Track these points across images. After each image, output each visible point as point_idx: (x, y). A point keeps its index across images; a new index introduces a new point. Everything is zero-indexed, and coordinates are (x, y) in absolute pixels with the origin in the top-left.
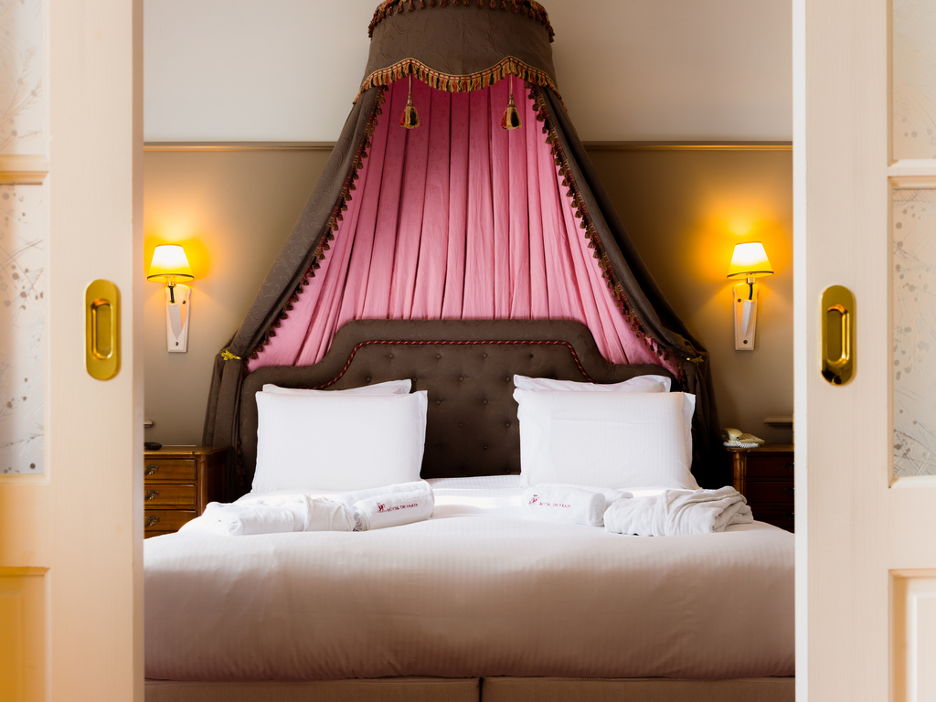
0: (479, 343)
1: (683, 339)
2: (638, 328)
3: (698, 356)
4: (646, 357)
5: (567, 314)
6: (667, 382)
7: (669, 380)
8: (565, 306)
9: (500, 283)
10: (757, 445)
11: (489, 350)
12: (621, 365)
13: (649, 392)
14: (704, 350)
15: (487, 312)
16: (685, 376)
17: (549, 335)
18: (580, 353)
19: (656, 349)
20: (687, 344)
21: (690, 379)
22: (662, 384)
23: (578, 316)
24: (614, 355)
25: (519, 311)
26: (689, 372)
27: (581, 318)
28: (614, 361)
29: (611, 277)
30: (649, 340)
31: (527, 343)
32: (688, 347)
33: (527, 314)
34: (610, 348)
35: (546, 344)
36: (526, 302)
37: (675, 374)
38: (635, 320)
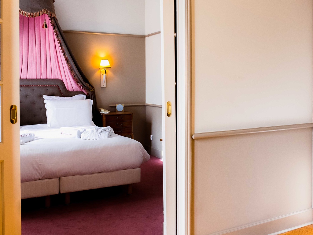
0: (32, 86)
1: (89, 85)
2: (77, 82)
3: (92, 89)
4: (79, 90)
5: (57, 78)
6: (84, 96)
7: (85, 96)
8: (57, 76)
9: (38, 69)
10: (108, 113)
11: (35, 88)
12: (72, 92)
13: (80, 99)
14: (94, 87)
15: (34, 77)
16: (89, 95)
17: (52, 83)
18: (61, 89)
19: (82, 87)
20: (90, 86)
21: (90, 95)
22: (83, 97)
23: (60, 78)
24: (70, 89)
25: (44, 77)
26: (90, 93)
27: (61, 79)
28: (70, 91)
29: (71, 69)
30: (80, 85)
31: (46, 86)
32: (90, 87)
33: (46, 78)
34: (69, 87)
35: (52, 86)
36: (46, 74)
37: (86, 94)
38: (77, 80)
